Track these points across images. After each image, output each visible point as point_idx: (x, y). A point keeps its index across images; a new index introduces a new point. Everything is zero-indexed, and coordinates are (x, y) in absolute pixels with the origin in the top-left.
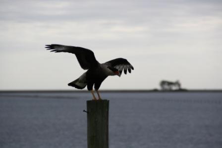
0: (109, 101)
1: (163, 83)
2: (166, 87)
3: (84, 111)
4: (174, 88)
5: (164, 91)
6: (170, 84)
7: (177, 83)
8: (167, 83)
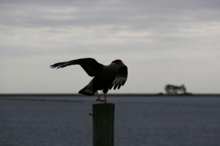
0: (114, 105)
1: (168, 87)
2: (172, 91)
3: (90, 114)
4: (179, 92)
5: (169, 95)
6: (175, 88)
7: (182, 88)
8: (172, 88)
